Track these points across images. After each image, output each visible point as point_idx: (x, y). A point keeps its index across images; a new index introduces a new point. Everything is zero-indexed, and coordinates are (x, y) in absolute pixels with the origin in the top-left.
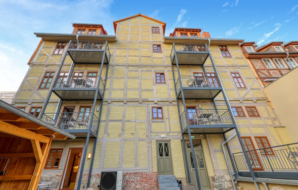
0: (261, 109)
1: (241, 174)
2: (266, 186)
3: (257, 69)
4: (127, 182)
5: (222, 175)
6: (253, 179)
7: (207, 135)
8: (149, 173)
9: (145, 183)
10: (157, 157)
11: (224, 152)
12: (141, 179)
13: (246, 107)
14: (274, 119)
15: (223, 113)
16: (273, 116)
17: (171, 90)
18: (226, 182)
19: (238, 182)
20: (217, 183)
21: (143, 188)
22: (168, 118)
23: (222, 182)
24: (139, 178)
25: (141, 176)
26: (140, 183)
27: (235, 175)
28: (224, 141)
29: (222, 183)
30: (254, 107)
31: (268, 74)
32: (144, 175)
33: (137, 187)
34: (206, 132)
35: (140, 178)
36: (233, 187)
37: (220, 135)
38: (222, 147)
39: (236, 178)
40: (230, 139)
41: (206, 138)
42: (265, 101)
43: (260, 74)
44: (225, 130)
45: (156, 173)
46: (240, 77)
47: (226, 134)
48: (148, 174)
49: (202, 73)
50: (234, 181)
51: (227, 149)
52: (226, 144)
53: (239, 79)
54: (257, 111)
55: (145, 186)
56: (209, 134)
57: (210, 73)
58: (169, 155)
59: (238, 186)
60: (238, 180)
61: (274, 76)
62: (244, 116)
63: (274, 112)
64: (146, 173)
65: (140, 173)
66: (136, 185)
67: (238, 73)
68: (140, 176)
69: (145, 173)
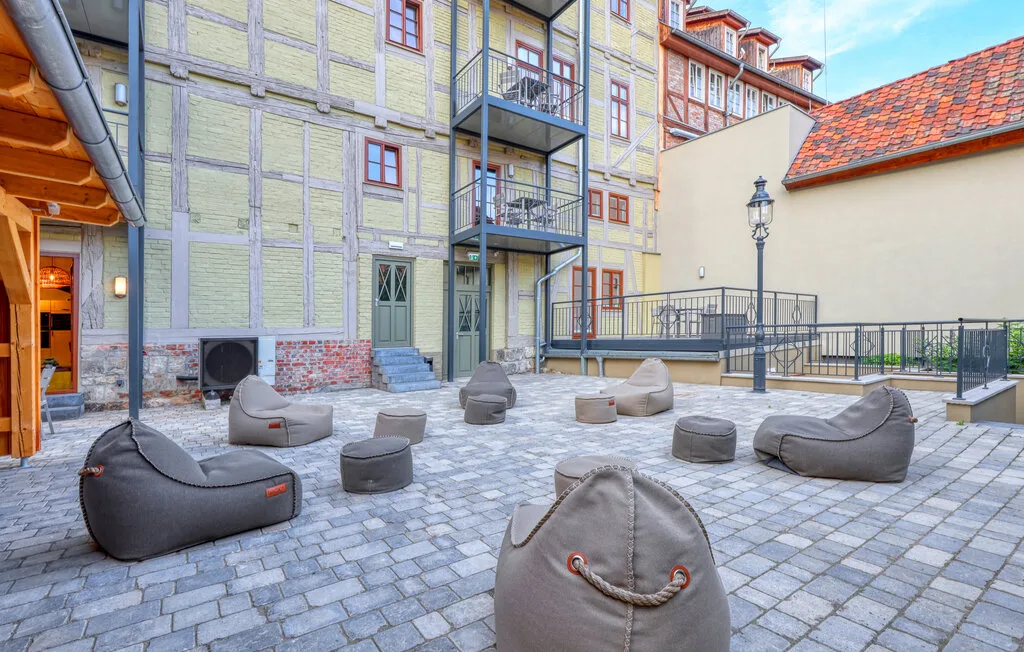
0: (636, 205)
1: (556, 344)
2: (601, 364)
3: (668, 91)
4: (280, 365)
5: (521, 347)
6: (582, 353)
7: (510, 254)
8: (349, 342)
9: (336, 367)
10: (373, 301)
11: (538, 298)
12: (325, 358)
13: (612, 195)
14: (650, 235)
15: (567, 202)
16: (650, 226)
17: (438, 88)
18: (524, 361)
19: (546, 358)
20: (506, 364)
21: (330, 378)
22: (416, 191)
23: (518, 360)
24: (317, 355)
25: (324, 349)
26: (319, 368)
27: (544, 347)
28: (544, 273)
29: (516, 363)
30: (626, 199)
31: (682, 116)
32: (334, 347)
33: (311, 376)
34: (510, 246)
35: (320, 354)
36: (535, 368)
37: (539, 256)
38: (536, 286)
39: (545, 351)
40: (557, 269)
41: (505, 262)
42: (650, 187)
43: (670, 106)
44: (553, 247)
45: (368, 341)
46: (626, 103)
47: (552, 257)
48: (344, 345)
49: (540, 53)
50: (541, 357)
51: (544, 293)
52: (547, 283)
53: (623, 108)
54: (627, 211)
55: (335, 375)
56: (515, 254)
57: (562, 63)
58: (408, 298)
59: (544, 366)
60: (547, 355)
61: (692, 124)
62: (600, 217)
63: (656, 217)
64: (341, 342)
65: (320, 342)
66: (310, 372)
67: (626, 88)
68: (321, 351)
69: (335, 342)
